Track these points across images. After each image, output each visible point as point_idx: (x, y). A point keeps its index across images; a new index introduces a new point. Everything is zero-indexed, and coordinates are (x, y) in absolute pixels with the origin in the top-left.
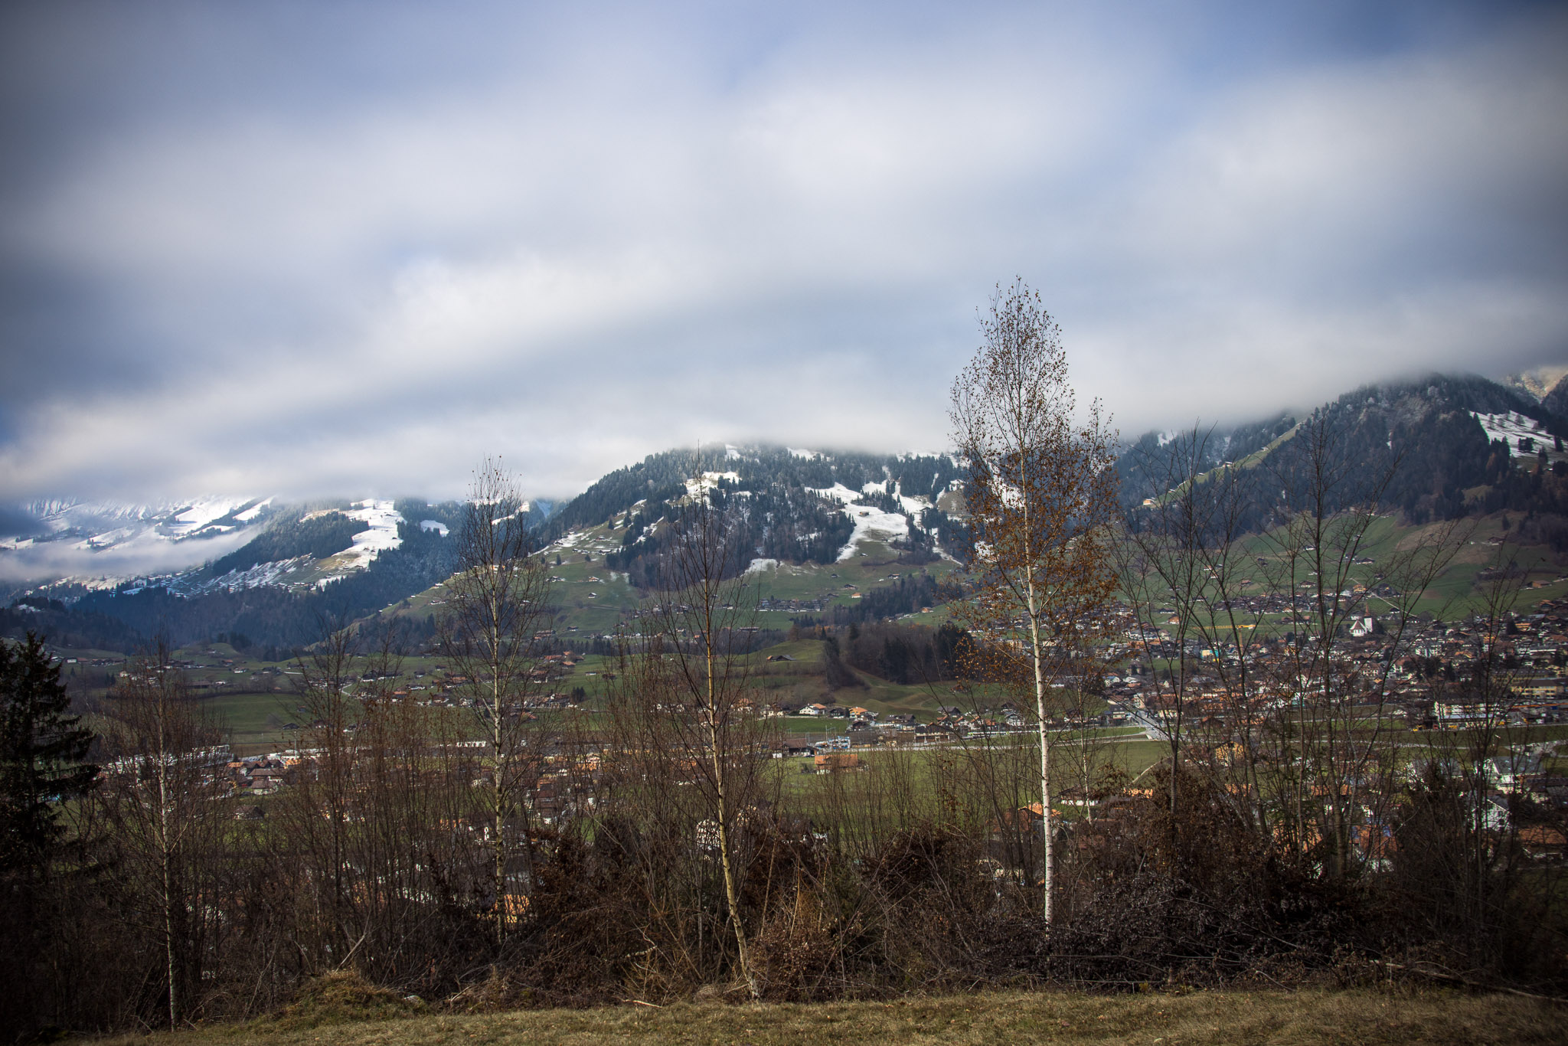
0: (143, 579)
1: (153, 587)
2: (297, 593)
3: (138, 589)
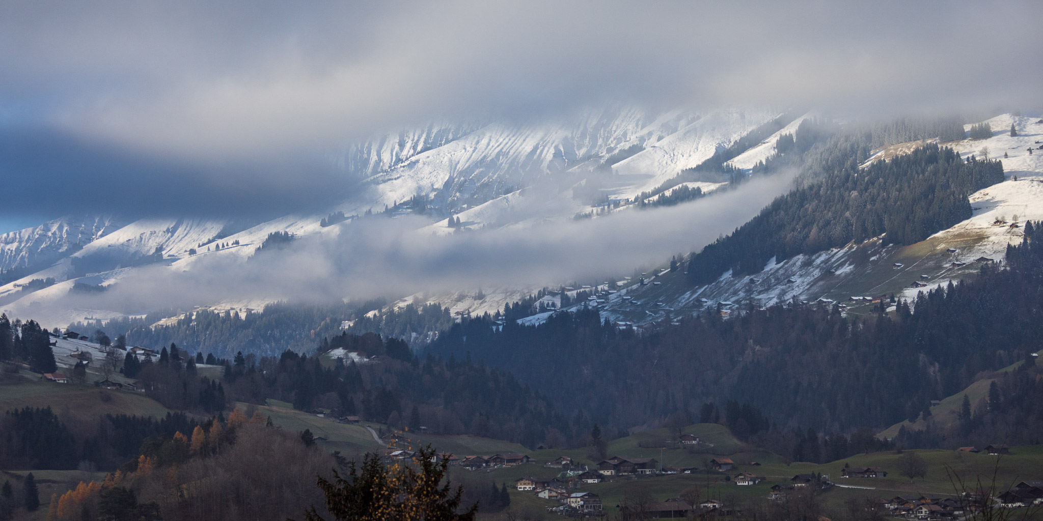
0: (553, 294)
1: (574, 309)
2: (857, 317)
3: (546, 315)
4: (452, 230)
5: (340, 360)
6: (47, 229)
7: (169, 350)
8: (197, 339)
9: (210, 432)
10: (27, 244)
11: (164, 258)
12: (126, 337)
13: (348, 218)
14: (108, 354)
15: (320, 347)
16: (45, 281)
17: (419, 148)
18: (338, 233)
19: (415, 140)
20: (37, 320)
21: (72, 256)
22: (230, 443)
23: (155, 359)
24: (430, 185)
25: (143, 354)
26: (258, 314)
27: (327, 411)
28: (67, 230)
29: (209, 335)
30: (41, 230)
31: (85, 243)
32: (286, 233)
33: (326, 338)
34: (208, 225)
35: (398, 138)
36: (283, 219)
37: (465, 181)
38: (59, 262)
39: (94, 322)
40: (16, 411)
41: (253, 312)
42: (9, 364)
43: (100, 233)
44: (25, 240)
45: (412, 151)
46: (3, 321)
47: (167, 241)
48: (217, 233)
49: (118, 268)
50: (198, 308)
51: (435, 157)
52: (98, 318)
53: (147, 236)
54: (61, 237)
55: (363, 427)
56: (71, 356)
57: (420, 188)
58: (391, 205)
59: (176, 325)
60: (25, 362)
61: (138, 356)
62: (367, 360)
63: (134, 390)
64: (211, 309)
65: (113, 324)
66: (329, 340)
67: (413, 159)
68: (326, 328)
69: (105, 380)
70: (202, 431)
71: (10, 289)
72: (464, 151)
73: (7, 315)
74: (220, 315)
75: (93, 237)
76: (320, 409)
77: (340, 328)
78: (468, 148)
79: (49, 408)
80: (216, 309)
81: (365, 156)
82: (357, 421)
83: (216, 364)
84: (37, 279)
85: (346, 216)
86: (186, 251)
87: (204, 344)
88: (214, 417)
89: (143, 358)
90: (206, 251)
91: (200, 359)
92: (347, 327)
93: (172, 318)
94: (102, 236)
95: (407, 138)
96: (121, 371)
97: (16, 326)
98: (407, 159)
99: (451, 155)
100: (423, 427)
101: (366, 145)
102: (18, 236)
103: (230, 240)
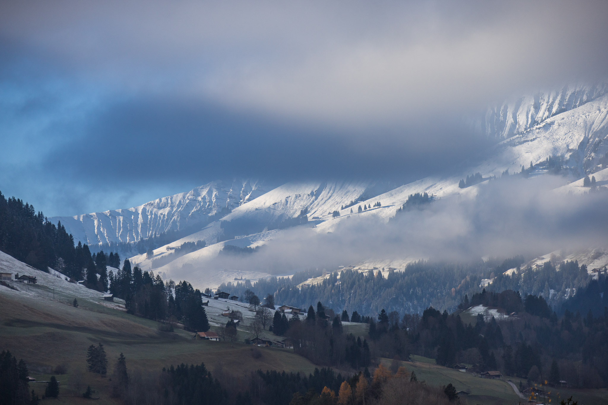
4: (588, 189)
5: (480, 316)
6: (197, 194)
7: (315, 308)
8: (342, 298)
9: (356, 387)
10: (178, 208)
11: (309, 221)
12: (274, 296)
13: (485, 179)
14: (258, 313)
15: (461, 304)
16: (196, 243)
17: (554, 110)
18: (476, 194)
19: (550, 102)
20: (189, 281)
21: (221, 219)
22: (376, 398)
23: (302, 317)
24: (565, 146)
25: (291, 313)
26: (400, 273)
27: (470, 366)
28: (216, 195)
29: (353, 294)
30: (191, 195)
31: (234, 207)
32: (426, 195)
33: (466, 295)
34: (351, 188)
35: (533, 101)
36: (422, 181)
37: (600, 141)
38: (210, 225)
39: (244, 282)
40: (172, 368)
41: (395, 271)
42: (163, 323)
43: (247, 197)
44: (176, 205)
45: (547, 114)
46: (158, 282)
47: (311, 204)
48: (359, 196)
49: (265, 230)
50: (343, 268)
51: (570, 118)
52: (247, 279)
53: (293, 199)
54: (211, 201)
55: (504, 381)
56: (222, 315)
57: (555, 149)
58: (527, 166)
59: (322, 284)
60: (179, 322)
61: (286, 315)
62: (507, 316)
63: (283, 347)
64: (355, 268)
65: (262, 283)
66: (469, 298)
67: (548, 121)
68: (467, 286)
69: (255, 337)
70: (349, 386)
71: (163, 252)
72: (598, 112)
73: (161, 277)
74: (364, 274)
75: (241, 201)
76: (462, 364)
77: (480, 286)
78: (603, 109)
79: (203, 365)
80: (359, 269)
81: (501, 118)
82: (498, 376)
83: (361, 322)
84: (189, 242)
85: (483, 177)
86: (330, 213)
87: (349, 303)
88: (360, 373)
89: (290, 316)
90: (349, 213)
91: (345, 316)
92: (486, 285)
93: (318, 278)
94: (249, 200)
95: (542, 101)
96: (271, 330)
97: (170, 287)
98: (542, 121)
99: (586, 117)
100: (562, 381)
101: (502, 108)
102: (169, 201)
103: (372, 202)
